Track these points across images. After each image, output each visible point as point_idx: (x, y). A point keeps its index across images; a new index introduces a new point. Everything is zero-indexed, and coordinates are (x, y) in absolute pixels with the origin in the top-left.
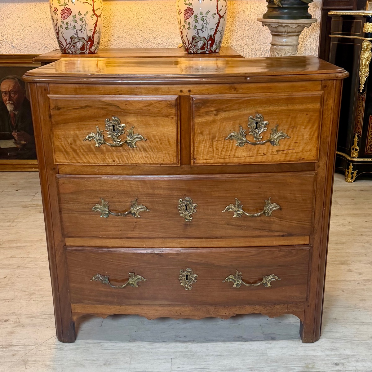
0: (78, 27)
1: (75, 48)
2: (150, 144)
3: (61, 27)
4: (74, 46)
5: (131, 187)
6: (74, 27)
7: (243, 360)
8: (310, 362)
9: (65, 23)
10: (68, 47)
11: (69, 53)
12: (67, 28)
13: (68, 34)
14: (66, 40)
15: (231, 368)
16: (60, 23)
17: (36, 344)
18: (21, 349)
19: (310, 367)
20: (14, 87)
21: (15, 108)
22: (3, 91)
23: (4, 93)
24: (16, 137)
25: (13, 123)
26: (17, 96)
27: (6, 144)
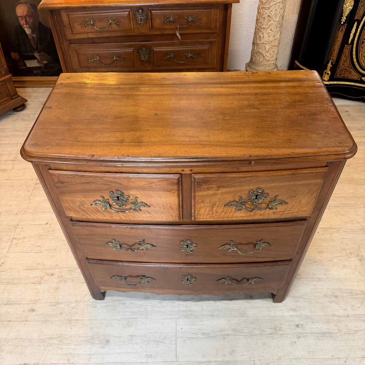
2: (153, 209)
5: (138, 234)
7: (229, 321)
15: (220, 329)
17: (76, 302)
18: (66, 307)
19: (278, 329)
20: (28, 11)
21: (33, 32)
22: (19, 15)
23: (20, 17)
24: (38, 58)
25: (33, 45)
26: (32, 20)
27: (31, 64)
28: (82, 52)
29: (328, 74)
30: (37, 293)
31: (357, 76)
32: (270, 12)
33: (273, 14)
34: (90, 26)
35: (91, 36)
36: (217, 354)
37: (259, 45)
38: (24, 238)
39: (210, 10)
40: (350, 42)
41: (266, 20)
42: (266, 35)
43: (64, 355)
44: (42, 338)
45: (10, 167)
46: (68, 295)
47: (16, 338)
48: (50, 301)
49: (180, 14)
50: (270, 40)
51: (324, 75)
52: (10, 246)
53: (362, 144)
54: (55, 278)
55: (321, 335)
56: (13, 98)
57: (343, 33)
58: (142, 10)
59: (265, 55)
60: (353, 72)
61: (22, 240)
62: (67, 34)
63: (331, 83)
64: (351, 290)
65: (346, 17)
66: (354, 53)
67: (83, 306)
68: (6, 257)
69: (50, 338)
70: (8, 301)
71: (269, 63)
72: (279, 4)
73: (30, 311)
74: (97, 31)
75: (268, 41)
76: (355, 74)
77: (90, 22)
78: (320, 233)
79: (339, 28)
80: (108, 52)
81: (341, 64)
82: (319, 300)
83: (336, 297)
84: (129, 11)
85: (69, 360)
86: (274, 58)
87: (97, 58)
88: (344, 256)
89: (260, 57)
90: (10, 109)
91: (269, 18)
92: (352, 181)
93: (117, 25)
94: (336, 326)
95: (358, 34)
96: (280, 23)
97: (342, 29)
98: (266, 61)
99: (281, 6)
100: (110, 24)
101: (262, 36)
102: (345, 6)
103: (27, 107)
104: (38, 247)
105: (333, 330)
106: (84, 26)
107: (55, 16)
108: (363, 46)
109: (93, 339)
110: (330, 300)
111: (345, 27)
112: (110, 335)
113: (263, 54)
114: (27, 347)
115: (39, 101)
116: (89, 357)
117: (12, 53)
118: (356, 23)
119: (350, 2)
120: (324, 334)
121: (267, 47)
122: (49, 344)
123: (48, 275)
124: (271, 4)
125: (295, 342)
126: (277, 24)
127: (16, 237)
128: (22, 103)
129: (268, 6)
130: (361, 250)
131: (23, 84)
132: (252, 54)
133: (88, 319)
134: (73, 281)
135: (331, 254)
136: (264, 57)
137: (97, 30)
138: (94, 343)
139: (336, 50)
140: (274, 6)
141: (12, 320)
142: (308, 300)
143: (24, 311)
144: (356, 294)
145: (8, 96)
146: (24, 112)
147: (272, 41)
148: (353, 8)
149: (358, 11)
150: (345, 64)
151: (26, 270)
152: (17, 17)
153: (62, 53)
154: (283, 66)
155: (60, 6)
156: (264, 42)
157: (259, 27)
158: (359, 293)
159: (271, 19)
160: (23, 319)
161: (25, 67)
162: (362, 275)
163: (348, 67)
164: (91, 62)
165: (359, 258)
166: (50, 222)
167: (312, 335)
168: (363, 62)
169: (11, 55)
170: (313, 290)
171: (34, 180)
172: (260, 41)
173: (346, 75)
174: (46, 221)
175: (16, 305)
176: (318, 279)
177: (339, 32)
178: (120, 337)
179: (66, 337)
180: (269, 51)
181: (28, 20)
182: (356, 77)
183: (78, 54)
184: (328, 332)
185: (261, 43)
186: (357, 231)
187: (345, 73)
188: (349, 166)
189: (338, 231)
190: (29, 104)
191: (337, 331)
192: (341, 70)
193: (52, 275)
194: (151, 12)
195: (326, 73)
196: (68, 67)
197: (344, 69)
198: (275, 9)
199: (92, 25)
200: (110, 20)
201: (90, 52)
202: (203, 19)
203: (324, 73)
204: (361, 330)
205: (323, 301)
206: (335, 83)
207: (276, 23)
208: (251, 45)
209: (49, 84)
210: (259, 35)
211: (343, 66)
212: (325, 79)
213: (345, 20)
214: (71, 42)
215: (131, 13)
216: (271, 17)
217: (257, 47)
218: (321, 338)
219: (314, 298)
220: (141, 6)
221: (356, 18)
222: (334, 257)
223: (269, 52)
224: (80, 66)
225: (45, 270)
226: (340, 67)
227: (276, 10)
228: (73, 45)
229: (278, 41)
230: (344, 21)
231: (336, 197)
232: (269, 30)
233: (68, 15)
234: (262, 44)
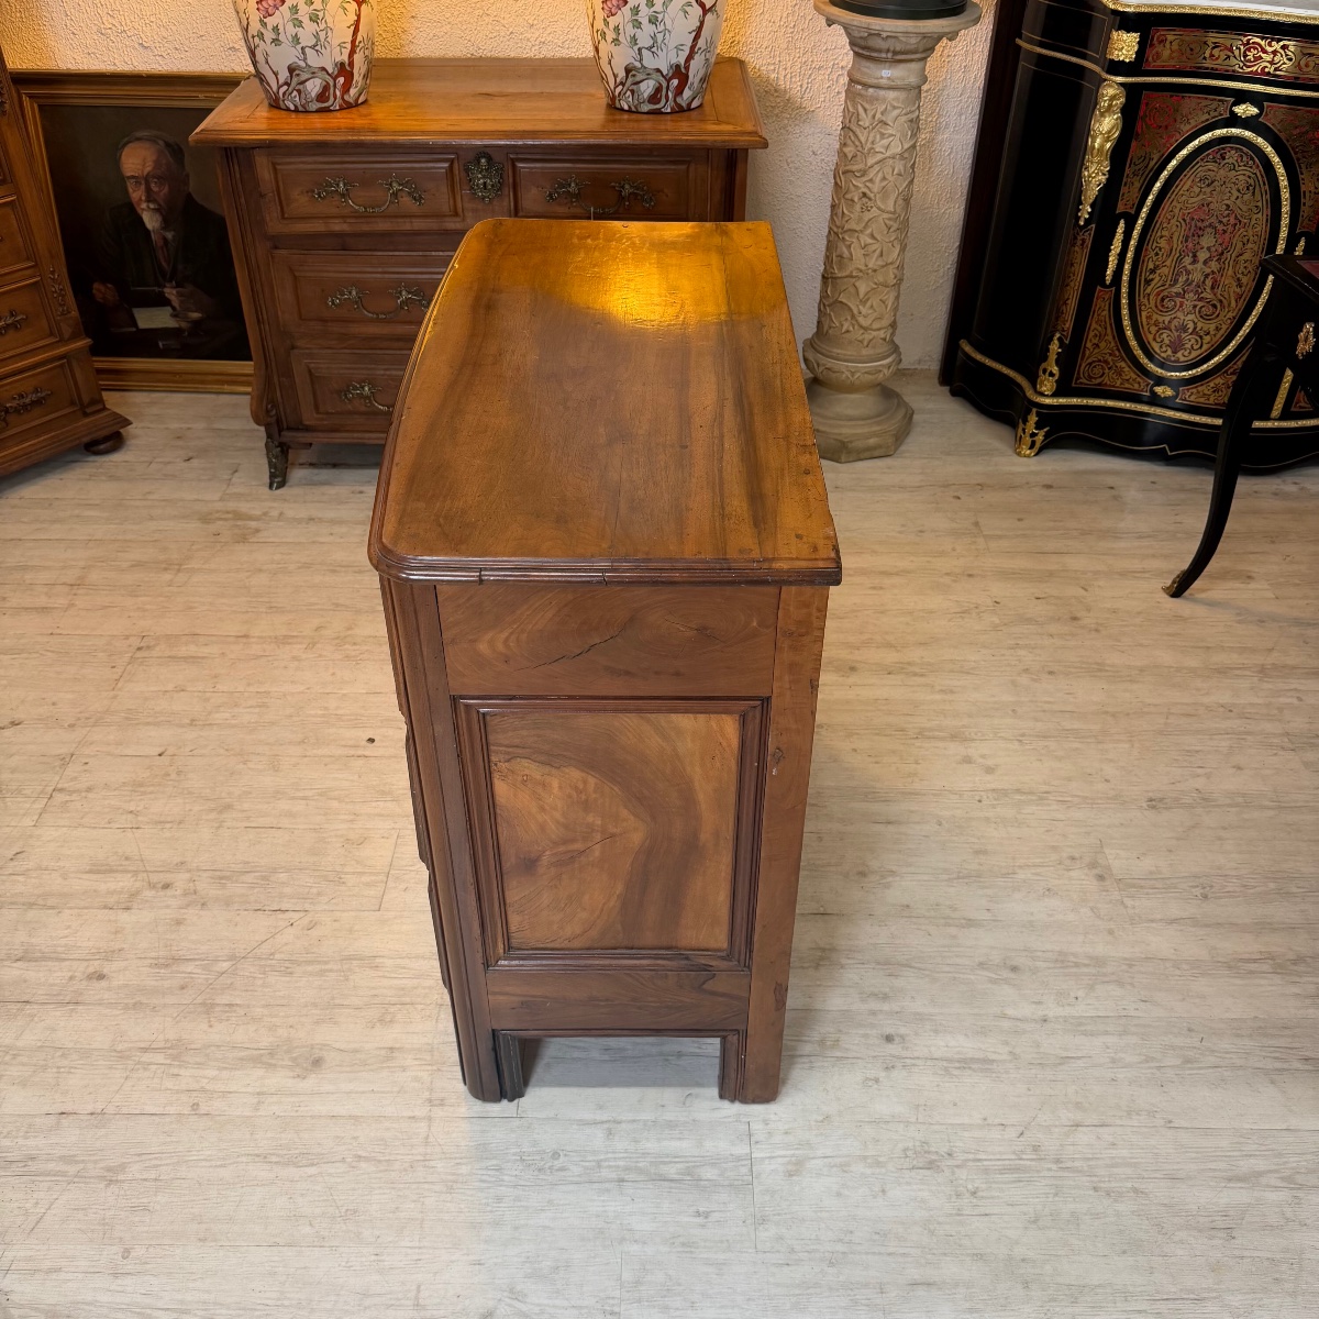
0: (307, 39)
1: (303, 95)
3: (261, 36)
4: (299, 91)
6: (296, 39)
8: (832, 1030)
9: (270, 27)
10: (284, 94)
11: (288, 109)
12: (276, 41)
13: (281, 59)
14: (276, 74)
16: (255, 27)
17: (232, 958)
18: (199, 971)
19: (828, 1043)
20: (157, 163)
21: (166, 223)
22: (129, 174)
23: (132, 181)
24: (175, 301)
25: (164, 264)
26: (166, 189)
27: (151, 319)
28: (308, 274)
29: (1052, 374)
30: (116, 933)
31: (1139, 383)
32: (868, 184)
33: (876, 190)
34: (337, 197)
35: (337, 226)
36: (639, 1101)
37: (838, 281)
38: (89, 790)
39: (684, 167)
40: (1108, 279)
41: (858, 207)
42: (857, 253)
43: (183, 1091)
44: (120, 1048)
45: (62, 601)
46: (209, 940)
47: (42, 1047)
48: (153, 954)
49: (599, 173)
50: (870, 266)
51: (1042, 377)
52: (44, 810)
53: (1147, 575)
54: (174, 896)
55: (957, 1065)
56: (88, 411)
57: (1087, 251)
58: (489, 159)
59: (855, 311)
60: (1127, 369)
61: (84, 794)
62: (268, 219)
63: (1062, 401)
64: (1060, 953)
65: (1092, 206)
66: (1125, 312)
67: (252, 970)
68: (31, 836)
69: (145, 1050)
70: (26, 951)
71: (871, 337)
72: (891, 161)
73: (90, 977)
74: (357, 216)
75: (863, 268)
76: (1134, 376)
77: (338, 185)
78: (984, 802)
79: (1075, 238)
80: (387, 276)
81: (1089, 345)
82: (961, 976)
83: (1014, 969)
84: (452, 161)
85: (195, 1106)
86: (886, 322)
87: (350, 293)
88: (1050, 864)
89: (842, 319)
90: (78, 442)
91: (865, 200)
92: (1100, 670)
93: (415, 198)
94: (1006, 1043)
95: (1130, 255)
96: (899, 216)
97: (1083, 241)
98: (862, 331)
99: (899, 167)
100: (395, 195)
101: (846, 253)
102: (1086, 173)
103: (128, 443)
104: (130, 816)
105: (995, 1052)
106: (320, 196)
107: (236, 167)
108: (1148, 291)
109: (271, 1054)
110: (994, 976)
111: (1090, 234)
112: (325, 1045)
113: (850, 309)
114: (72, 1070)
115: (167, 429)
116: (256, 1100)
117: (96, 285)
118: (1122, 224)
119: (1098, 163)
120: (966, 1063)
121: (863, 288)
122: (139, 1063)
123: (152, 886)
124: (871, 161)
125: (877, 1081)
126: (890, 219)
127: (66, 785)
128: (114, 429)
129: (861, 166)
130: (1107, 851)
131: (121, 381)
132: (819, 310)
133: (263, 1002)
134: (227, 904)
135: (1014, 858)
136: (853, 316)
137: (356, 211)
138: (275, 1065)
139: (1069, 302)
140: (877, 168)
141: (32, 1000)
142: (927, 972)
143: (71, 978)
144: (1077, 965)
145: (72, 403)
146: (116, 457)
147: (875, 271)
148: (1107, 179)
149: (1124, 189)
150: (1103, 345)
151: (90, 872)
152: (122, 179)
153: (249, 272)
154: (927, 358)
155: (254, 137)
156: (852, 272)
157: (838, 227)
158: (1086, 962)
159: (870, 204)
160: (67, 999)
161: (134, 329)
162: (1099, 917)
163: (1111, 355)
164: (333, 303)
165: (1095, 871)
166: (171, 751)
167: (929, 1063)
168: (1154, 339)
169: (94, 291)
170: (946, 949)
171: (131, 639)
172: (840, 269)
173: (1106, 380)
174: (160, 746)
175: (50, 963)
176: (963, 921)
177: (1076, 248)
178: (356, 1051)
179: (193, 1046)
180: (868, 299)
181: (155, 189)
182: (1136, 386)
183: (295, 277)
184: (978, 1059)
185: (844, 274)
186: (1100, 801)
187: (1104, 373)
188: (1097, 630)
189: (1041, 799)
190: (135, 437)
191: (1005, 1057)
192: (1090, 364)
193: (166, 886)
194: (514, 167)
195: (1045, 371)
196: (265, 317)
197: (1100, 361)
198: (880, 175)
199: (343, 195)
200: (394, 184)
201: (331, 275)
202: (666, 190)
203: (1041, 373)
204: (1079, 1058)
205: (972, 977)
206: (1075, 401)
207: (886, 216)
208: (818, 283)
209: (202, 382)
210: (838, 253)
211: (1096, 351)
212: (1044, 389)
213: (1089, 213)
214: (276, 242)
215: (456, 165)
216: (870, 199)
217: (834, 287)
218: (956, 1072)
219: (947, 969)
220: (486, 146)
221: (1120, 208)
222: (1020, 867)
223: (869, 304)
224: (300, 318)
225: (145, 875)
226: (1087, 352)
227: (884, 178)
228: (283, 252)
229: (895, 271)
230: (1087, 216)
231: (1044, 711)
232: (868, 235)
233: (274, 164)
234: (847, 277)
